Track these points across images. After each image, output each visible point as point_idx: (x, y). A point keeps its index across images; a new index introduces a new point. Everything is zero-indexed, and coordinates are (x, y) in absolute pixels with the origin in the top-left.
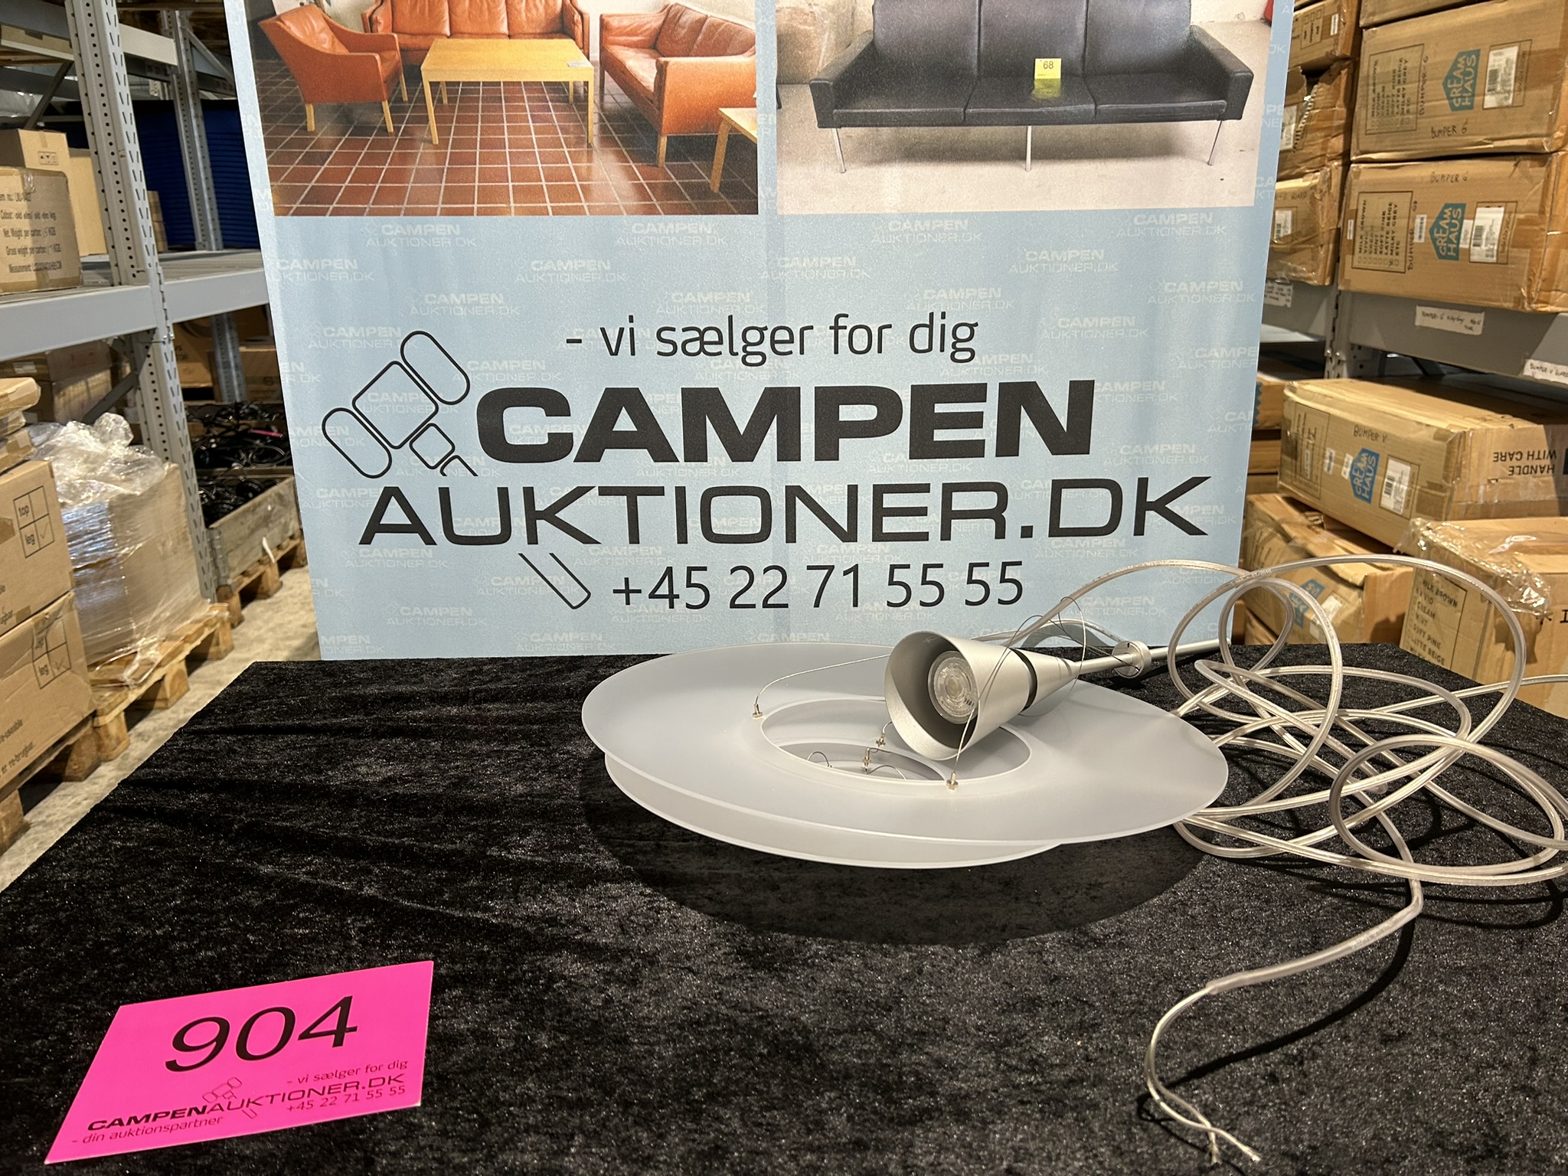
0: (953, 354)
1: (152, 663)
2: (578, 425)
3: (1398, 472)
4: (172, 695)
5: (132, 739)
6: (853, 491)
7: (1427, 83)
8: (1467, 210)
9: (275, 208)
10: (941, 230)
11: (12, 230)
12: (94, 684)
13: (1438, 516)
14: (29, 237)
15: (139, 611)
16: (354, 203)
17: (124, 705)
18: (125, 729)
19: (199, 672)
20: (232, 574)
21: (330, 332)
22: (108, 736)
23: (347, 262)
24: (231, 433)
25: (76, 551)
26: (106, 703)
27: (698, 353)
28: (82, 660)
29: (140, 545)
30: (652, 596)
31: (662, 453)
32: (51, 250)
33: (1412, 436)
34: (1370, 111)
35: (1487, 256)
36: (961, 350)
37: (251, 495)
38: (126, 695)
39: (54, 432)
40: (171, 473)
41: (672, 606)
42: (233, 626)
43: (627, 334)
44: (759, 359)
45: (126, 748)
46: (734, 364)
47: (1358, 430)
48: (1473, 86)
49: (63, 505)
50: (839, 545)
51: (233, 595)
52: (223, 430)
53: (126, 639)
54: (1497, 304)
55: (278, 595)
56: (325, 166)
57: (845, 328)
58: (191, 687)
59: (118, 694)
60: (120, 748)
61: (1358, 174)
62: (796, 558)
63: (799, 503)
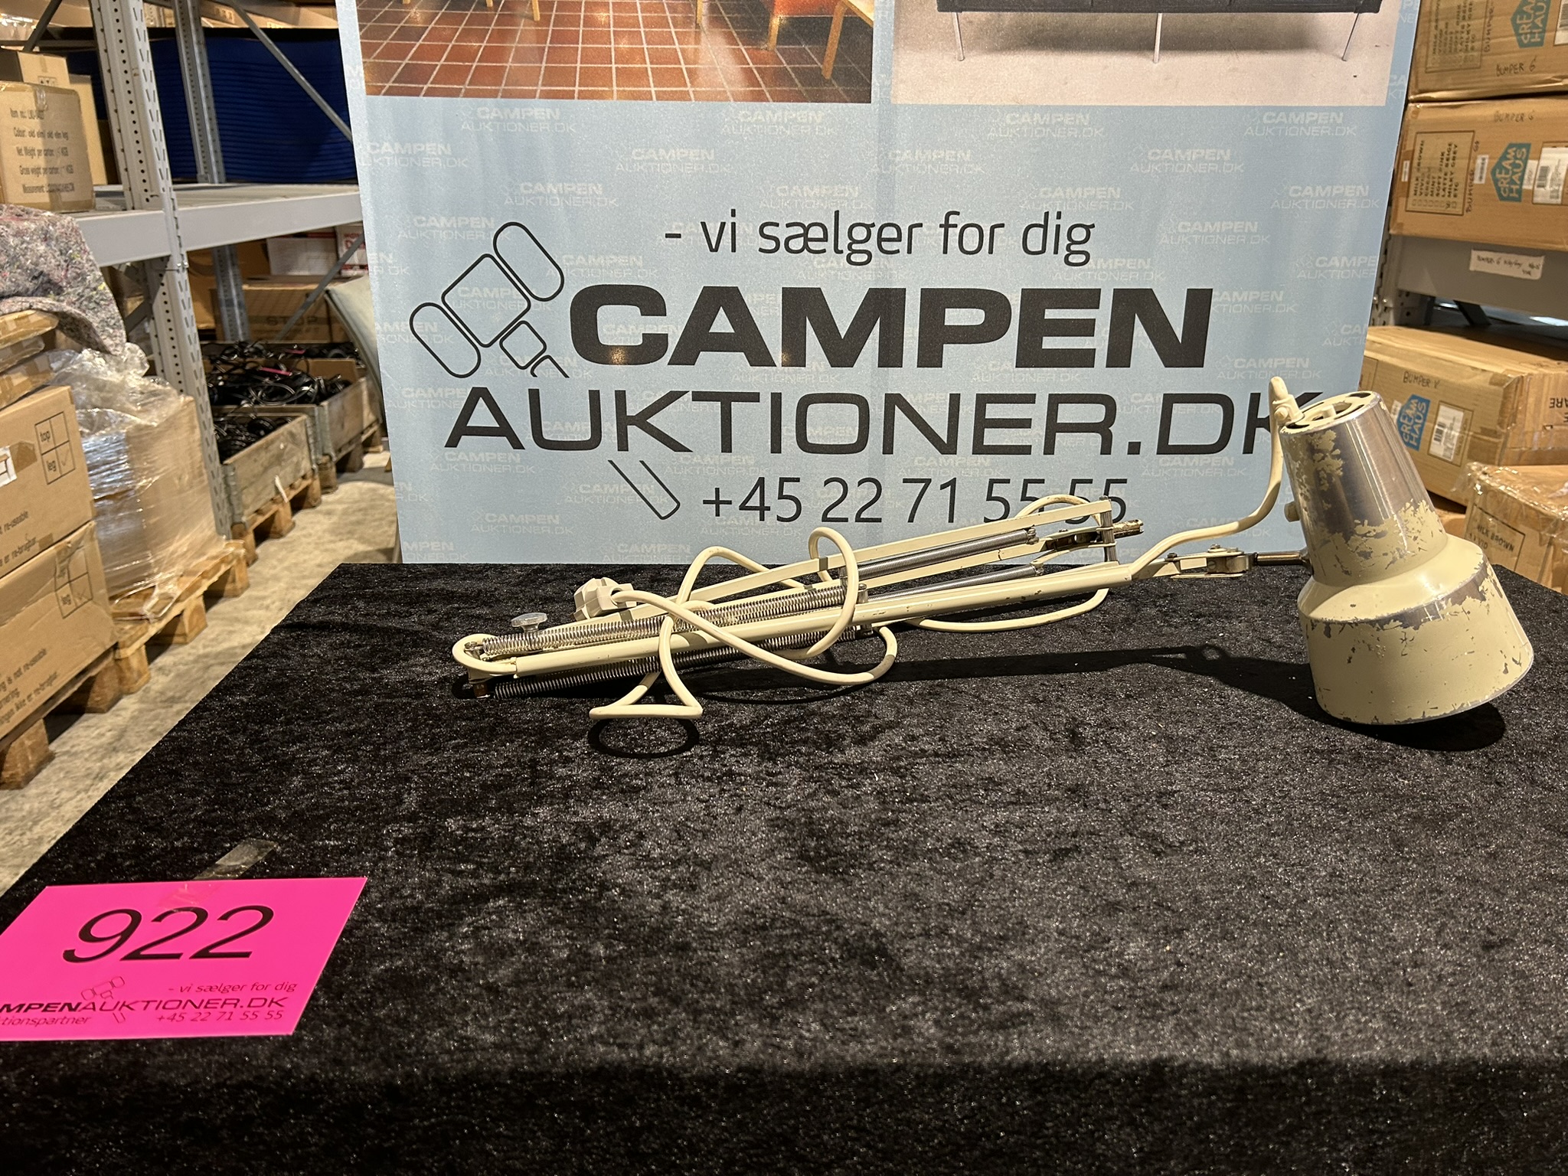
0: (1067, 257)
1: (171, 598)
2: (673, 326)
3: (1450, 418)
4: (191, 630)
5: (153, 675)
6: (955, 400)
7: (1494, 18)
8: (1532, 150)
9: (367, 86)
10: (1062, 124)
11: (26, 148)
12: (116, 616)
13: (1489, 461)
14: (42, 157)
15: (157, 544)
16: (450, 83)
17: (145, 639)
18: (146, 663)
19: (215, 609)
20: (246, 512)
21: (420, 222)
22: (130, 668)
23: (441, 146)
24: (239, 371)
25: (93, 481)
26: (127, 636)
27: (801, 251)
28: (103, 591)
29: (157, 478)
30: (743, 507)
31: (759, 357)
32: (64, 172)
33: (1465, 381)
34: (1431, 49)
35: (1552, 197)
36: (1076, 254)
37: (262, 433)
38: (147, 628)
39: (69, 359)
40: (188, 404)
41: (762, 518)
42: (248, 565)
43: (728, 228)
44: (865, 257)
45: (147, 682)
46: (838, 263)
47: (1408, 376)
48: (1544, 21)
49: (82, 433)
50: (937, 458)
51: (248, 533)
52: (231, 367)
53: (142, 573)
54: (1560, 247)
55: (291, 534)
56: (420, 41)
57: (955, 226)
58: (210, 624)
59: (138, 628)
60: (141, 681)
61: (1417, 112)
62: (892, 470)
63: (898, 411)
